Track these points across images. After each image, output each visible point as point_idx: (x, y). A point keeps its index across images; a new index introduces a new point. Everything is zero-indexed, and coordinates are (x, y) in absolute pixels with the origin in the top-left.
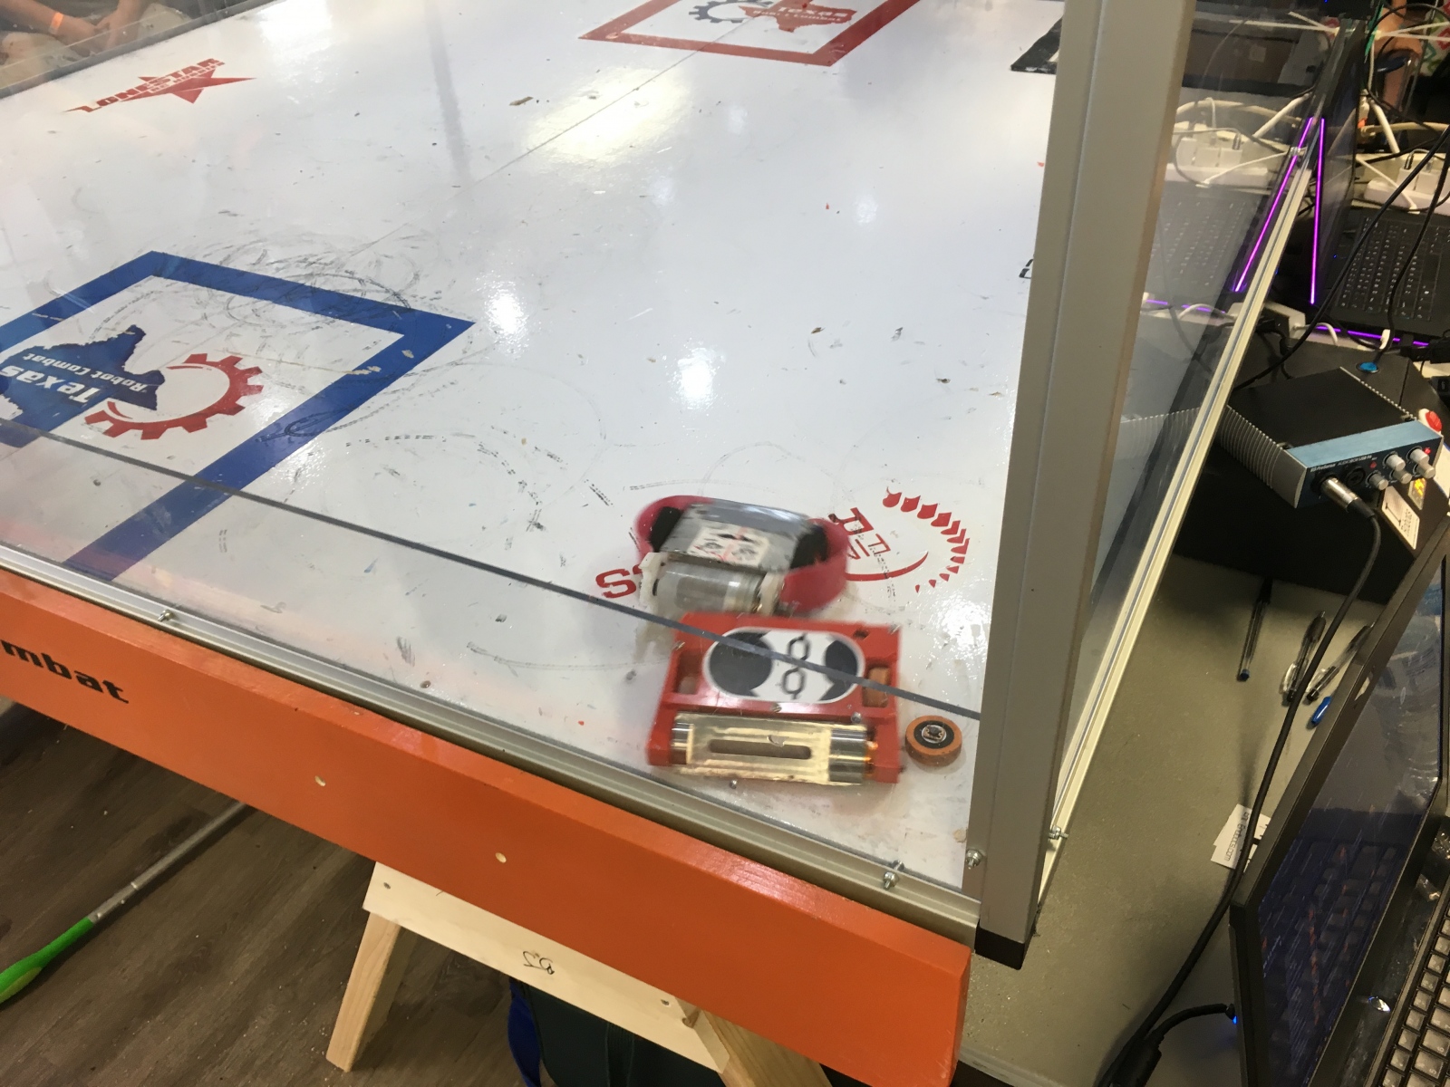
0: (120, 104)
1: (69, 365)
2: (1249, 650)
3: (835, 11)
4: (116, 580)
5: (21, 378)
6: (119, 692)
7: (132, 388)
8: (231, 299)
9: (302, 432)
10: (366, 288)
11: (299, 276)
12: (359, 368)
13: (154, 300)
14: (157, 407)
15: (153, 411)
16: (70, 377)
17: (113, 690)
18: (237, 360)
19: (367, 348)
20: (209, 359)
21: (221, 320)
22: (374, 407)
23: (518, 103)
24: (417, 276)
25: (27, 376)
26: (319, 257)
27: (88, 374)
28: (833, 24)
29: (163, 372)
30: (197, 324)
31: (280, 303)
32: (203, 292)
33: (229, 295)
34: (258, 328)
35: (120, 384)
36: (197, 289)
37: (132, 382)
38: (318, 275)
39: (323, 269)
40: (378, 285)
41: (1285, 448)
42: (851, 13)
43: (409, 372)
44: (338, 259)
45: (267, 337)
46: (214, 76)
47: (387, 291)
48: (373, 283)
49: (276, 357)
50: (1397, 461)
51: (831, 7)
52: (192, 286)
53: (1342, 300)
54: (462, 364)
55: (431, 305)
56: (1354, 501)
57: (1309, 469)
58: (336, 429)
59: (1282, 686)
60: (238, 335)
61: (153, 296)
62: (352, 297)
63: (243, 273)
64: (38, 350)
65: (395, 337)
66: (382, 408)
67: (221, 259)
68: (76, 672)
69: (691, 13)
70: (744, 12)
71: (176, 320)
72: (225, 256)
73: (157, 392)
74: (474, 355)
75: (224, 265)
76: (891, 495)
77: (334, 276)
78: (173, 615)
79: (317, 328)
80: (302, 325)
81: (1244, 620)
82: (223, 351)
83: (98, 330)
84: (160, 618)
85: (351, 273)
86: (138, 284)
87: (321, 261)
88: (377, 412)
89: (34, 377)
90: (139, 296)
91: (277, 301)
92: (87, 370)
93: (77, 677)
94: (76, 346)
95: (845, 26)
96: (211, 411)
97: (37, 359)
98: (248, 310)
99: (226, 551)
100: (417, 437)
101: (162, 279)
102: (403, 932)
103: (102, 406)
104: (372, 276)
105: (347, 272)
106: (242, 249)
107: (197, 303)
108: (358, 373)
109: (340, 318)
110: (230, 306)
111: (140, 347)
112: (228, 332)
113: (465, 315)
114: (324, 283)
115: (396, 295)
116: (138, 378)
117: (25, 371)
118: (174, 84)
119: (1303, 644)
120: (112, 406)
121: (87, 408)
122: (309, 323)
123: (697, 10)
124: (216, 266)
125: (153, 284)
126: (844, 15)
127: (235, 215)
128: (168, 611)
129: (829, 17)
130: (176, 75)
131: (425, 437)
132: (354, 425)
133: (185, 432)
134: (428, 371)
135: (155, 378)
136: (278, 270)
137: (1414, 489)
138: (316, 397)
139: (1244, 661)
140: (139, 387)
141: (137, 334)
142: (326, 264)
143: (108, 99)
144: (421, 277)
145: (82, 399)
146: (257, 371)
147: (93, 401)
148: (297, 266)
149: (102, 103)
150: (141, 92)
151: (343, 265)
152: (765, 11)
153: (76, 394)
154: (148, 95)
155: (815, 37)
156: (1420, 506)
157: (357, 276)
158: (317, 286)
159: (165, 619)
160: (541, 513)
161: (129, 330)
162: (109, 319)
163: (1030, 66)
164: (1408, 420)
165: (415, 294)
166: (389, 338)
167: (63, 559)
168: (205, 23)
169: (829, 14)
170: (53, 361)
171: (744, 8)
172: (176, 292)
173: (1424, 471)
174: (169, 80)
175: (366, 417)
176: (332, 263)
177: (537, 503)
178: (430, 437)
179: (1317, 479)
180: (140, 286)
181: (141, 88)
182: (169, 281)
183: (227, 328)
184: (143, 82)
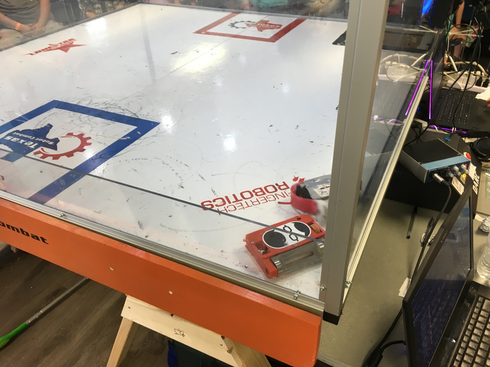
0: (43, 53)
1: (28, 136)
2: (410, 229)
3: (275, 25)
4: (45, 204)
5: (12, 140)
6: (45, 240)
7: (49, 143)
8: (81, 115)
9: (105, 157)
10: (125, 112)
11: (103, 108)
12: (123, 137)
13: (55, 115)
14: (57, 149)
15: (56, 151)
16: (28, 140)
17: (43, 240)
18: (82, 135)
19: (126, 131)
20: (74, 134)
21: (78, 122)
22: (128, 150)
23: (173, 54)
24: (141, 108)
25: (15, 139)
26: (109, 102)
27: (35, 139)
28: (275, 29)
29: (59, 138)
30: (69, 123)
31: (97, 117)
32: (72, 113)
33: (80, 114)
34: (90, 124)
35: (45, 142)
36: (70, 112)
37: (49, 141)
38: (109, 108)
39: (111, 106)
40: (129, 111)
41: (420, 164)
42: (281, 26)
43: (139, 139)
44: (116, 103)
45: (93, 127)
46: (74, 44)
47: (132, 113)
48: (127, 110)
49: (96, 134)
50: (456, 168)
51: (274, 23)
52: (68, 111)
53: (439, 118)
54: (156, 136)
55: (146, 117)
56: (443, 181)
57: (428, 171)
58: (116, 156)
59: (421, 240)
60: (83, 127)
61: (55, 114)
62: (120, 115)
63: (84, 107)
64: (18, 131)
65: (135, 127)
66: (131, 150)
67: (77, 102)
68: (31, 234)
69: (229, 25)
70: (246, 25)
71: (63, 122)
72: (79, 102)
73: (57, 145)
74: (160, 133)
75: (78, 104)
76: (295, 178)
77: (114, 108)
78: (64, 215)
79: (109, 124)
80: (104, 123)
81: (408, 219)
82: (78, 132)
83: (37, 125)
84: (60, 216)
85: (120, 107)
86: (50, 110)
87: (110, 103)
88: (129, 151)
89: (17, 140)
90: (50, 114)
91: (96, 116)
92: (34, 138)
93: (31, 236)
94: (30, 130)
95: (279, 30)
96: (75, 151)
97: (17, 134)
98: (86, 119)
99: (81, 195)
100: (142, 159)
101: (57, 109)
102: (134, 324)
103: (39, 149)
104: (126, 108)
105: (118, 107)
106: (84, 99)
107: (70, 116)
108: (122, 139)
109: (116, 121)
110: (81, 117)
111: (51, 130)
112: (80, 126)
113: (157, 120)
114: (111, 110)
115: (134, 114)
116: (51, 140)
117: (14, 138)
118: (60, 46)
119: (428, 227)
120: (42, 149)
121: (34, 150)
122: (106, 123)
123: (231, 24)
124: (76, 105)
125: (54, 110)
126: (279, 26)
127: (81, 89)
128: (63, 214)
129: (273, 27)
130: (61, 43)
131: (145, 159)
132: (122, 155)
133: (67, 157)
134: (145, 138)
135: (56, 141)
136: (96, 106)
137: (462, 177)
138: (109, 146)
139: (409, 232)
140: (51, 143)
141: (50, 126)
142: (111, 104)
143: (39, 51)
144: (142, 109)
145: (32, 147)
146: (90, 138)
147: (36, 147)
148: (102, 105)
149: (36, 52)
150: (49, 49)
151: (117, 105)
152: (253, 25)
153: (30, 145)
154: (51, 50)
155: (269, 33)
156: (464, 183)
157: (121, 108)
158: (109, 111)
159: (62, 216)
160: (183, 183)
161: (47, 125)
162: (41, 121)
163: (338, 43)
164: (460, 155)
165: (141, 114)
166: (132, 128)
167: (28, 197)
168: (70, 27)
169: (274, 26)
170: (22, 135)
171: (246, 24)
172: (63, 113)
173: (465, 171)
174: (58, 45)
175: (126, 153)
176: (113, 104)
177: (182, 180)
178: (147, 159)
179: (431, 173)
180: (51, 111)
181: (49, 47)
182: (60, 110)
183: (80, 124)
184: (49, 46)
